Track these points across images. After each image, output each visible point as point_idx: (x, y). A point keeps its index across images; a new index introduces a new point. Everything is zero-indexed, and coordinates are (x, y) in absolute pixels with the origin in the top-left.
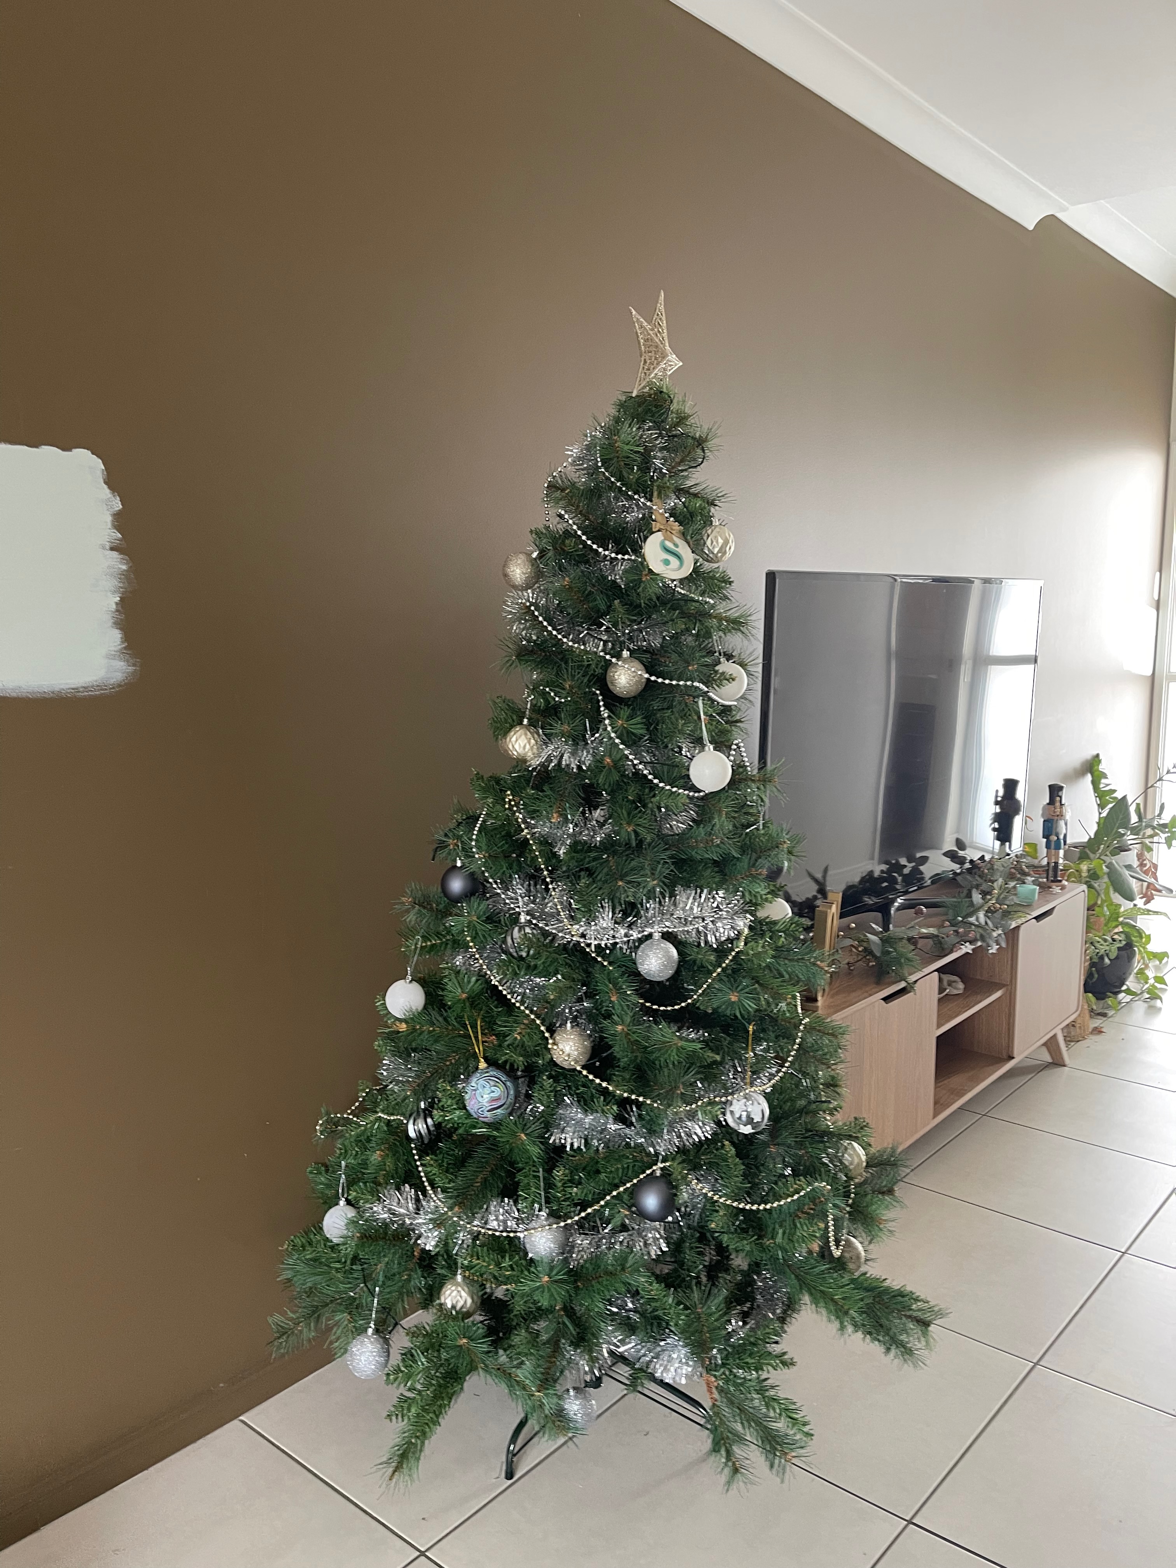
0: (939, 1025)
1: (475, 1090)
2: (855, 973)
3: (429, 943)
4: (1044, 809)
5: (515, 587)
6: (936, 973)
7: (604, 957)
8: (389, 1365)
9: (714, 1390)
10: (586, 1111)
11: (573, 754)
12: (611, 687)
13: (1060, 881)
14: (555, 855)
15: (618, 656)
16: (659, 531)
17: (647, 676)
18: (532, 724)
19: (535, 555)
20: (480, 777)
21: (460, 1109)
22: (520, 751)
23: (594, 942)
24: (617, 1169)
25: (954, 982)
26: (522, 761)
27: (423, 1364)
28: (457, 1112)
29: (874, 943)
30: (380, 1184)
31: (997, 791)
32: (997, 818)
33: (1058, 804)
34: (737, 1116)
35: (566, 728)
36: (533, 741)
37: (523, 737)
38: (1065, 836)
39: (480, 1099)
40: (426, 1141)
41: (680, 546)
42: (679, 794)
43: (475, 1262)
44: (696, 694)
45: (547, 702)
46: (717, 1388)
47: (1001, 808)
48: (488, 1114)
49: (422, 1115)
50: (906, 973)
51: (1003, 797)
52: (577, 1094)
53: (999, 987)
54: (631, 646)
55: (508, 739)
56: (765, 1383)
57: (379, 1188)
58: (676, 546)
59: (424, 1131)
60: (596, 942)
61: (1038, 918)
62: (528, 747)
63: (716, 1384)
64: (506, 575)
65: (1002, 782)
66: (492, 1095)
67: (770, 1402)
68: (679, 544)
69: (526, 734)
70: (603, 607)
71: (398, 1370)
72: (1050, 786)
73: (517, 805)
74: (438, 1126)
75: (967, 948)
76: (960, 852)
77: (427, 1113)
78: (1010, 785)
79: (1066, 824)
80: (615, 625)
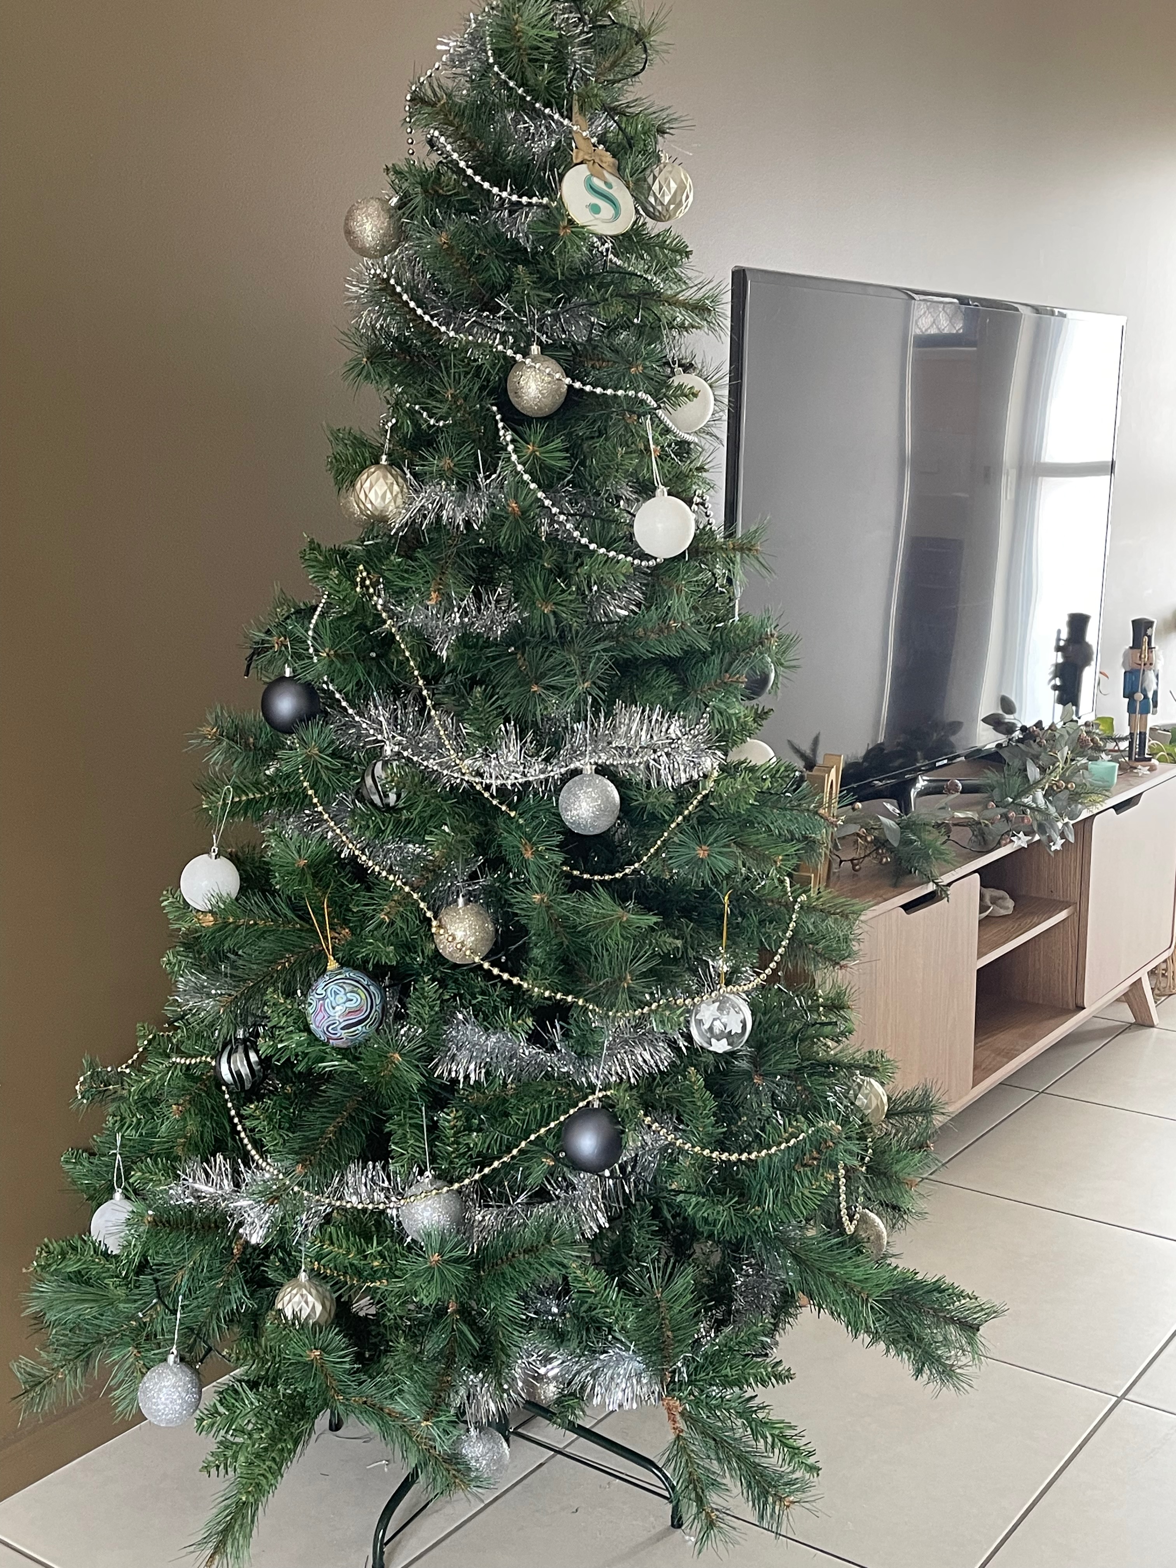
0: (980, 955)
1: (323, 999)
2: (860, 873)
3: (244, 798)
4: (1125, 655)
5: (363, 252)
6: (977, 875)
7: (511, 807)
8: (201, 1407)
9: (678, 1417)
10: (486, 1029)
11: (460, 502)
12: (514, 400)
13: (1150, 760)
14: (434, 655)
15: (526, 354)
16: (582, 163)
17: (568, 381)
18: (394, 462)
19: (394, 201)
20: (314, 547)
21: (300, 1031)
22: (378, 503)
23: (495, 783)
24: (535, 1110)
25: (1002, 898)
26: (379, 520)
27: (252, 1403)
28: (296, 1037)
29: (889, 828)
30: (177, 1158)
31: (1059, 632)
32: (1060, 671)
33: (1145, 646)
34: (707, 1026)
35: (447, 463)
36: (396, 488)
37: (381, 480)
38: (1155, 693)
39: (331, 1012)
40: (248, 1086)
41: (615, 187)
42: (618, 562)
43: (327, 1248)
44: (641, 410)
45: (416, 425)
46: (682, 1414)
47: (1064, 657)
48: (344, 1034)
49: (241, 1049)
50: (936, 872)
51: (1068, 641)
52: (474, 1006)
53: (1064, 905)
54: (544, 338)
55: (358, 486)
56: (750, 1404)
57: (177, 1164)
58: (610, 186)
59: (245, 1071)
60: (499, 782)
61: (1119, 808)
62: (389, 495)
63: (680, 1409)
64: (349, 232)
65: (1066, 619)
66: (348, 1004)
67: (757, 1427)
68: (613, 184)
69: (385, 478)
70: (499, 280)
71: (214, 1413)
72: (1133, 622)
73: (374, 585)
74: (265, 1062)
75: (1021, 841)
76: (1007, 716)
77: (249, 1044)
78: (1078, 623)
79: (1157, 677)
80: (519, 309)
